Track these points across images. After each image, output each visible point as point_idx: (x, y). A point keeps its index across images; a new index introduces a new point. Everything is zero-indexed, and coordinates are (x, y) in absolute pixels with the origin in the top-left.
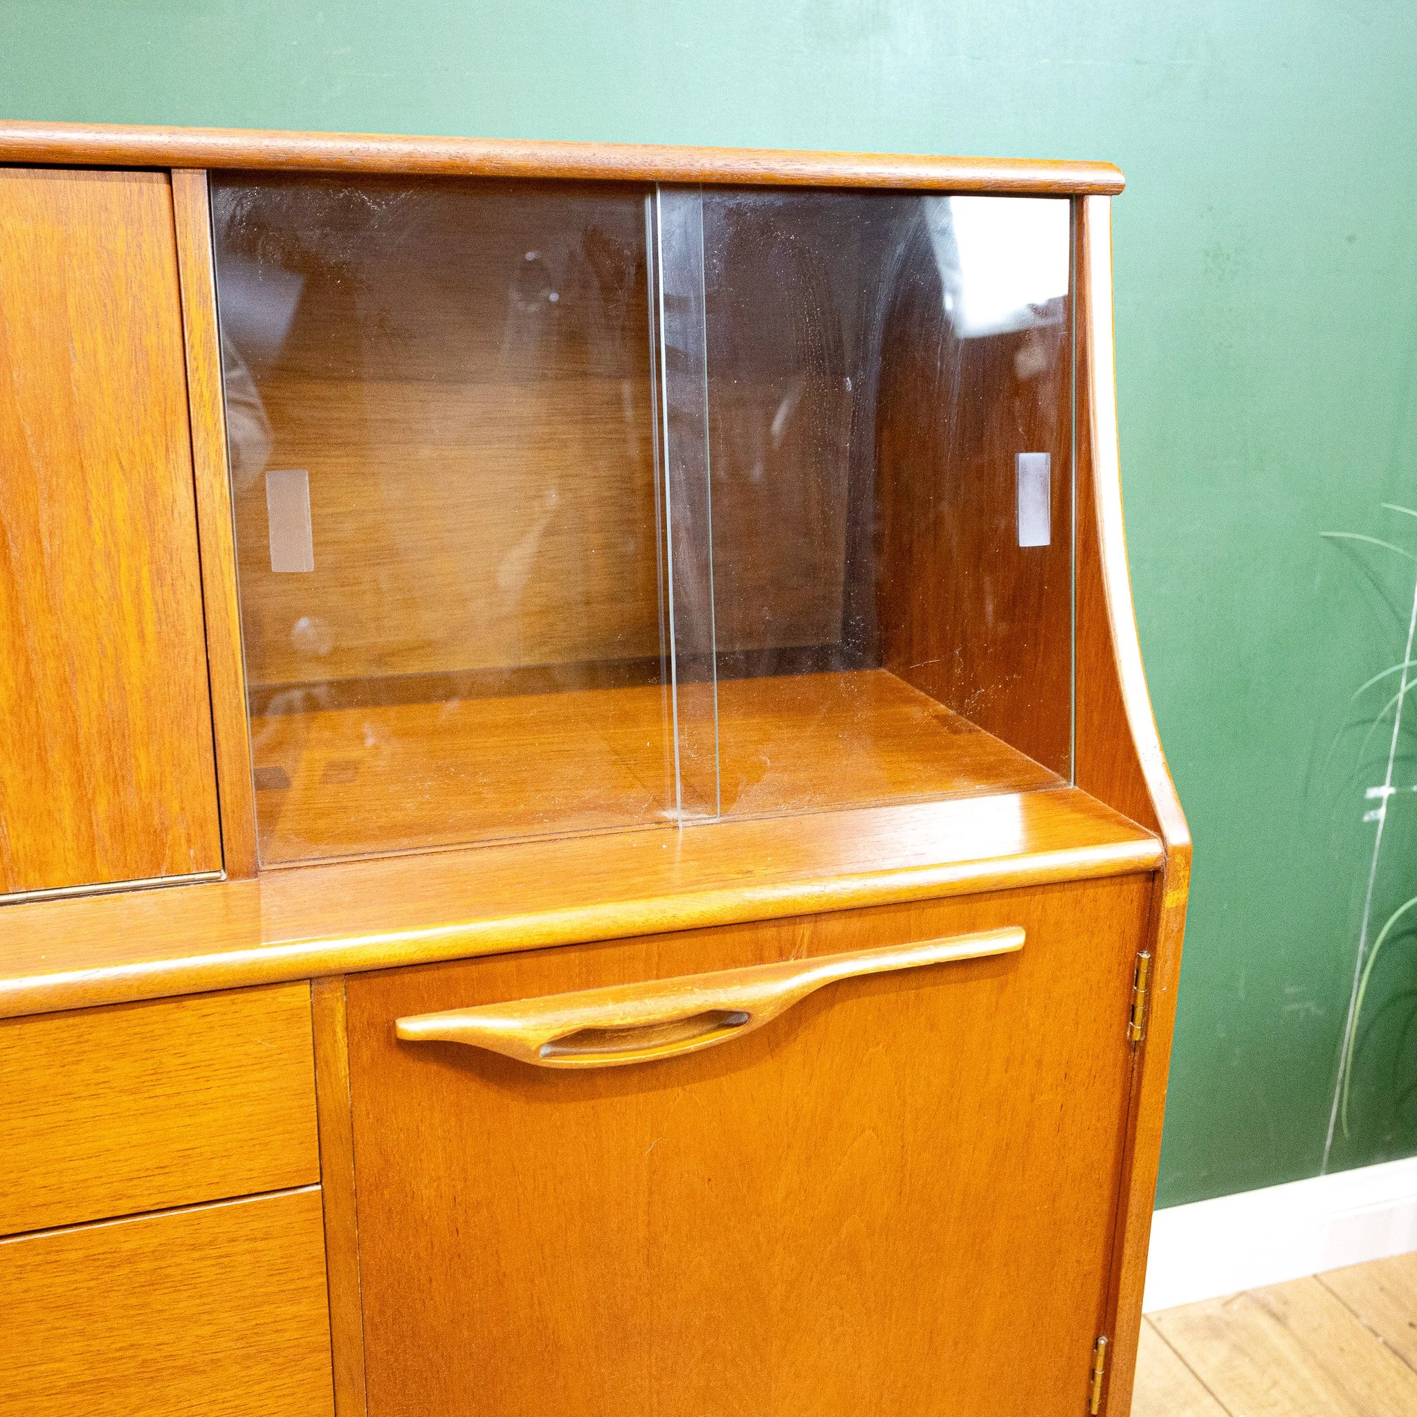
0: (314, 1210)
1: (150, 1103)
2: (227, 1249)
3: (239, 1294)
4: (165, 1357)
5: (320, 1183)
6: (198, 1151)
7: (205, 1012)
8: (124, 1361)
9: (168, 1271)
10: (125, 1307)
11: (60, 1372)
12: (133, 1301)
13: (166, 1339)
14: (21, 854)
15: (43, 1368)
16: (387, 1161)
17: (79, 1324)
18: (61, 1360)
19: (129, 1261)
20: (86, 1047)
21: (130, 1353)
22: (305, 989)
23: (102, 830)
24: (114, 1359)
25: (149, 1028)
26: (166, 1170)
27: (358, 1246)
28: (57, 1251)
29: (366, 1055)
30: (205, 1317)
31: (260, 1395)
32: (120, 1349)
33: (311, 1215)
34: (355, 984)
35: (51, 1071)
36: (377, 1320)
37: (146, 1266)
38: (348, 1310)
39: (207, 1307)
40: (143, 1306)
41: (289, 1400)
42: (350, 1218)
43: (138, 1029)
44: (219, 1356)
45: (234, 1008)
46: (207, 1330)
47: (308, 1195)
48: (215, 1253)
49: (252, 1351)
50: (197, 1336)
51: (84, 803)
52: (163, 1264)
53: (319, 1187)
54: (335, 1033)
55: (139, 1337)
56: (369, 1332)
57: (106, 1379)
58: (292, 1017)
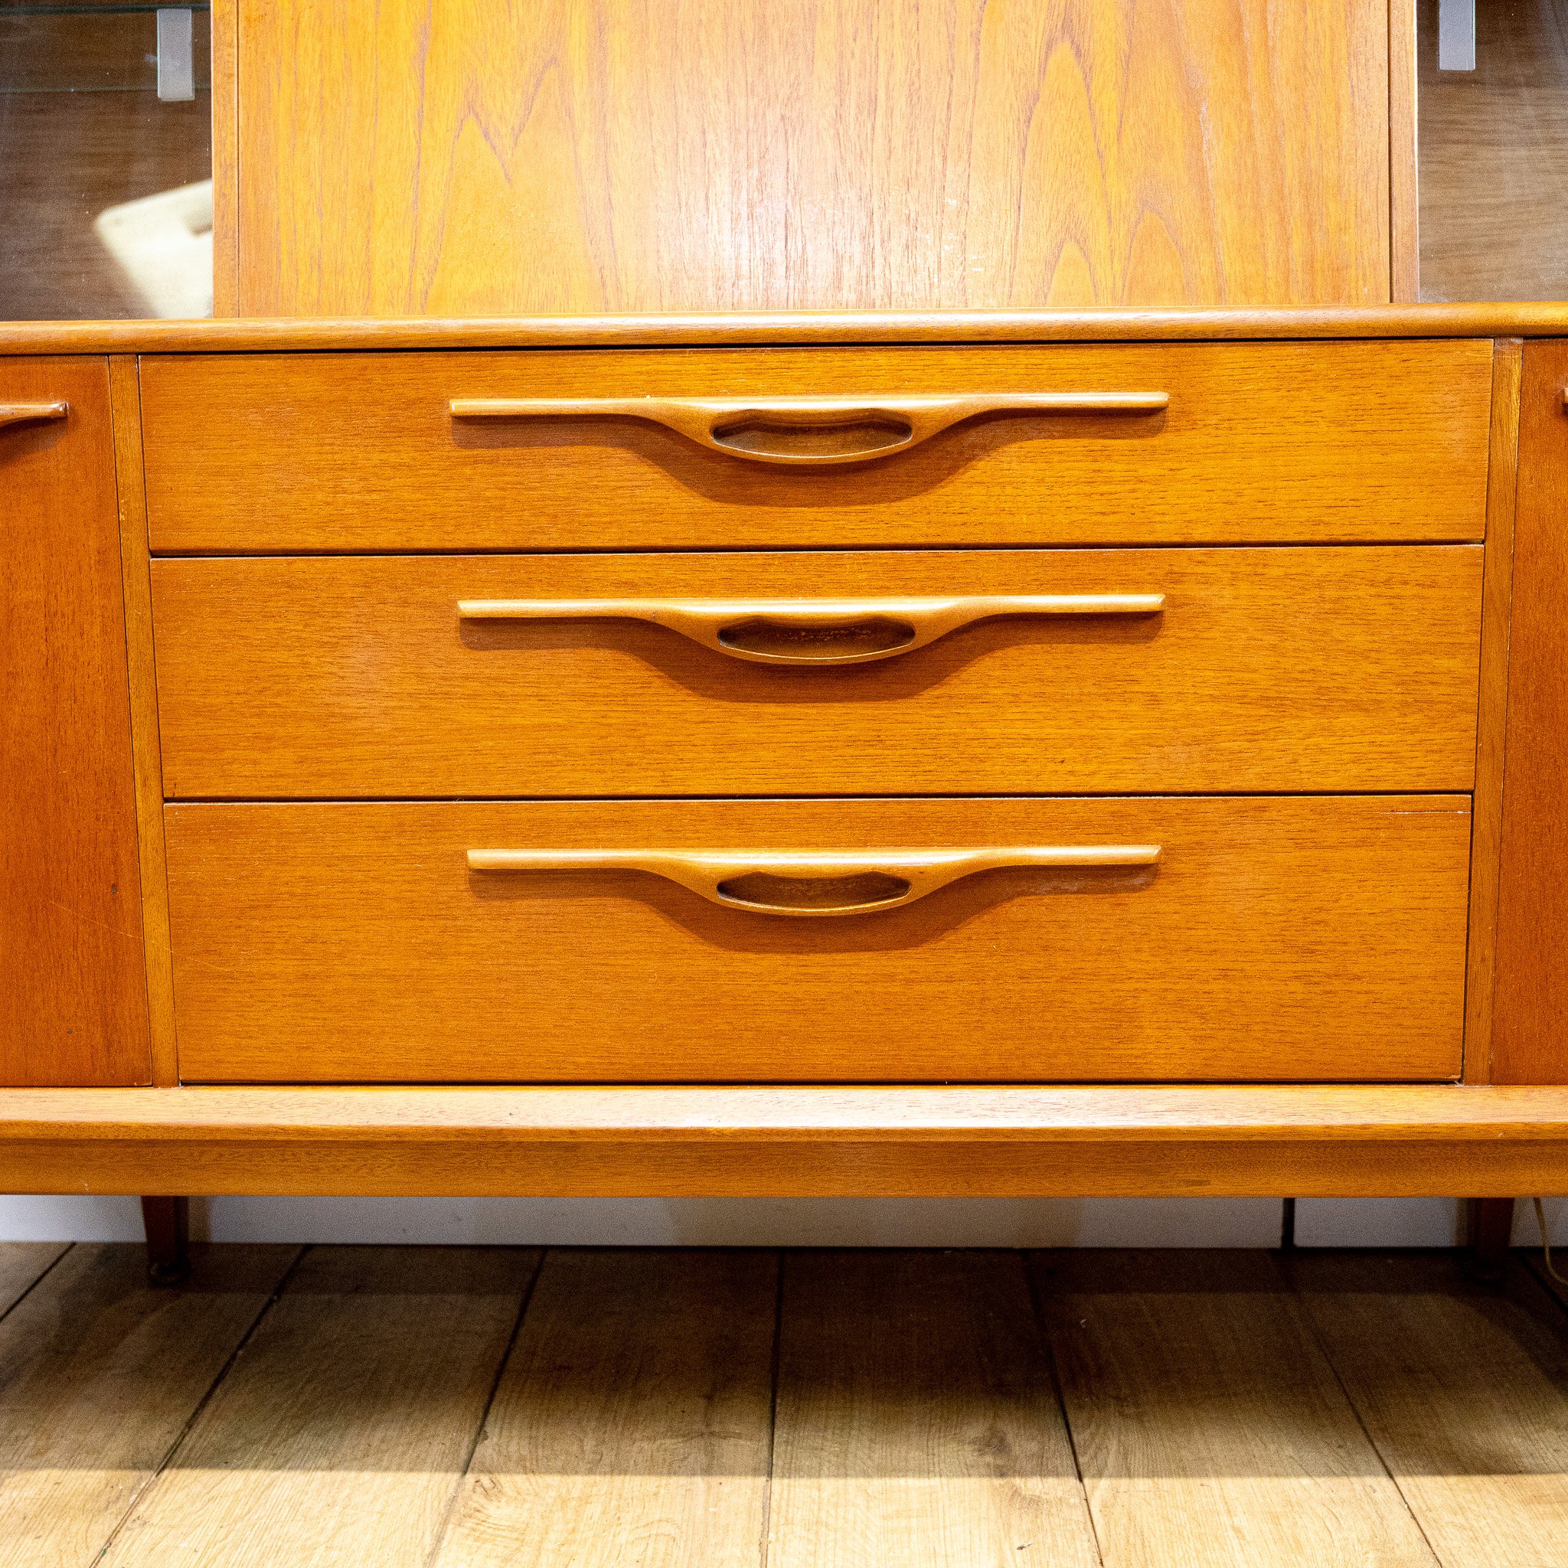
0: (1477, 565)
1: (1351, 436)
2: (1398, 591)
3: (1404, 638)
4: (1338, 688)
5: (1483, 542)
6: (1386, 489)
7: (1405, 357)
8: (1304, 683)
9: (1349, 603)
10: (1311, 631)
11: (1252, 682)
12: (1319, 627)
13: (1340, 670)
15: (1241, 675)
16: (1543, 529)
17: (1272, 639)
18: (1255, 671)
19: (1319, 586)
20: (1309, 376)
21: (1309, 677)
22: (1488, 346)
25: (1359, 366)
26: (1358, 503)
27: (1510, 612)
28: (1264, 566)
29: (1534, 421)
30: (1373, 654)
31: (1413, 745)
32: (1302, 672)
34: (1532, 348)
35: (1279, 394)
36: (1521, 692)
37: (1331, 593)
38: (1497, 678)
39: (1376, 646)
40: (1325, 633)
41: (1436, 757)
42: (1506, 582)
43: (1350, 365)
44: (1380, 697)
45: (1429, 357)
46: (1374, 669)
47: (1471, 552)
48: (1389, 592)
49: (1410, 698)
50: (1365, 673)
52: (1344, 594)
53: (1483, 546)
54: (1510, 393)
55: (1319, 663)
56: (1512, 700)
57: (1288, 699)
58: (1475, 372)
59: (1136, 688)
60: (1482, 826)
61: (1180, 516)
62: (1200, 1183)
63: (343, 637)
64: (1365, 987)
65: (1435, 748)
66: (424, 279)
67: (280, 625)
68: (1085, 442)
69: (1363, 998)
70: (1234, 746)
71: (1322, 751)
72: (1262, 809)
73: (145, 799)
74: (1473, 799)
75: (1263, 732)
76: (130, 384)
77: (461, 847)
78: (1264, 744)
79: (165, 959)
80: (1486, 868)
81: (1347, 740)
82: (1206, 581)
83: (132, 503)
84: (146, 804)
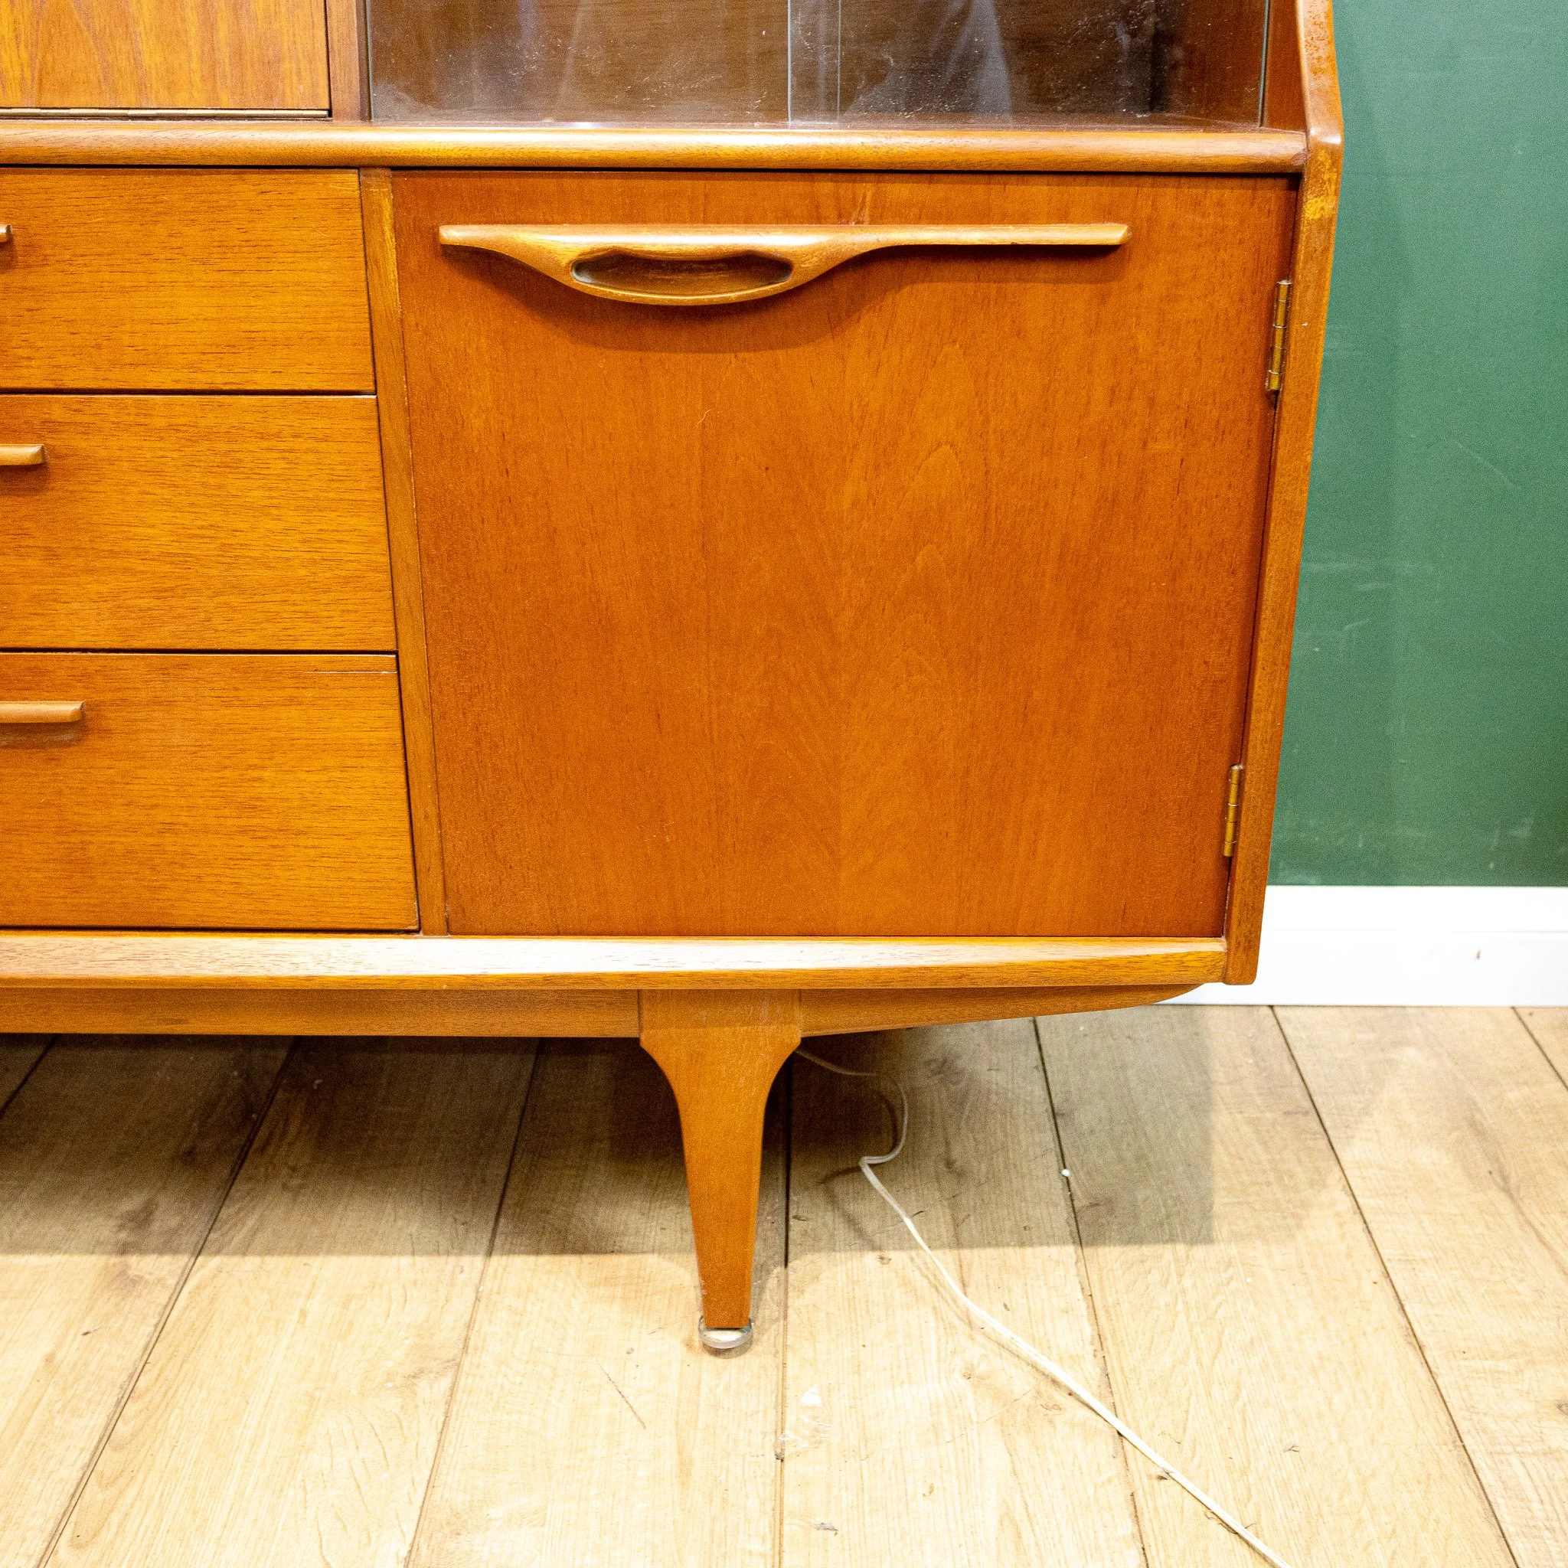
0: (371, 417)
1: (219, 276)
2: (291, 444)
3: (302, 494)
4: (241, 545)
5: (374, 393)
6: (262, 335)
7: (263, 188)
8: (206, 540)
9: (238, 455)
10: (205, 485)
11: (151, 537)
12: (212, 481)
13: (242, 526)
14: (153, 71)
15: (138, 530)
16: (436, 379)
17: (166, 493)
18: (154, 527)
19: (207, 437)
21: (210, 533)
22: (351, 177)
23: (224, 53)
24: (195, 536)
25: (214, 197)
26: (235, 350)
27: (412, 468)
28: (145, 415)
29: (413, 262)
30: (274, 511)
31: (327, 605)
32: (201, 528)
33: (366, 424)
34: (403, 181)
35: (132, 228)
36: (433, 552)
37: (221, 445)
38: (406, 536)
39: (275, 501)
40: (220, 487)
41: (355, 617)
42: (404, 436)
43: (205, 197)
45: (291, 188)
46: (279, 526)
47: (363, 403)
48: (281, 446)
49: (317, 557)
50: (268, 530)
51: (209, 25)
52: (235, 447)
53: (374, 397)
54: (383, 231)
55: (216, 518)
56: (425, 560)
57: (191, 556)
58: (342, 206)
59: (31, 542)
60: (409, 687)
61: (47, 361)
62: (179, 1022)
64: (310, 842)
65: (350, 607)
69: (312, 852)
70: (143, 603)
71: (234, 609)
72: (185, 666)
74: (397, 659)
75: (172, 589)
78: (174, 602)
80: (418, 726)
81: (258, 598)
82: (87, 430)
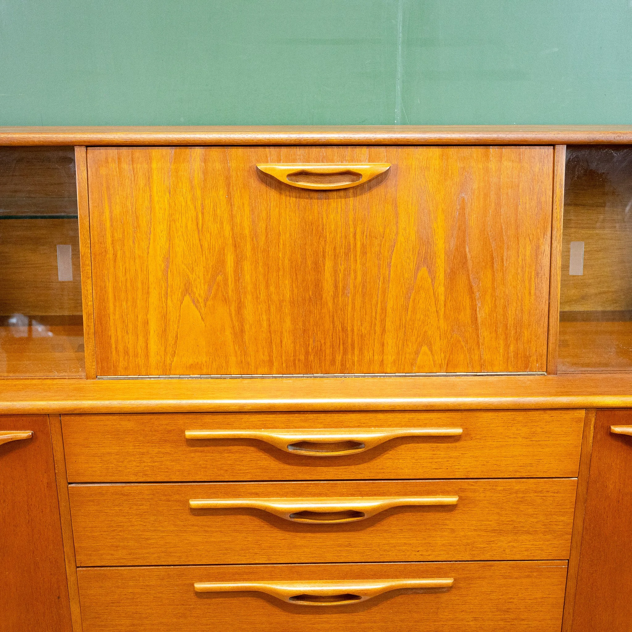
0: (575, 486)
1: (531, 443)
2: (546, 494)
3: (546, 510)
4: (521, 526)
5: (577, 477)
6: (542, 460)
7: (552, 415)
8: (509, 525)
9: (527, 498)
10: (512, 508)
11: (489, 525)
12: (515, 506)
13: (522, 521)
14: (487, 360)
15: (485, 522)
16: (600, 473)
17: (498, 510)
18: (491, 521)
19: (516, 492)
20: (515, 422)
21: (510, 523)
22: (583, 412)
23: (511, 355)
24: (506, 524)
25: (534, 418)
26: (532, 465)
27: (586, 501)
28: (496, 486)
29: (599, 436)
30: (535, 516)
31: (547, 545)
32: (509, 521)
33: (573, 488)
34: (600, 413)
35: (504, 428)
36: (588, 527)
37: (521, 495)
38: (579, 523)
39: (536, 513)
40: (517, 508)
41: (557, 549)
42: (585, 491)
43: (531, 418)
44: (537, 529)
45: (561, 415)
46: (535, 520)
47: (573, 481)
48: (542, 495)
49: (547, 530)
50: (532, 521)
52: (526, 495)
53: (577, 479)
54: (590, 427)
55: (514, 518)
56: (585, 531)
57: (502, 530)
58: (578, 420)
59: (447, 527)
60: (571, 571)
61: (465, 470)
63: (145, 512)
64: (526, 623)
65: (556, 546)
66: (170, 359)
67: (120, 508)
68: (431, 444)
69: (526, 626)
70: (482, 546)
71: (514, 547)
72: (491, 566)
73: (70, 567)
74: (568, 562)
75: (493, 541)
76: (58, 425)
77: (191, 582)
78: (493, 545)
79: (79, 621)
80: (571, 584)
81: (523, 544)
82: (475, 491)
83: (60, 467)
84: (70, 569)
